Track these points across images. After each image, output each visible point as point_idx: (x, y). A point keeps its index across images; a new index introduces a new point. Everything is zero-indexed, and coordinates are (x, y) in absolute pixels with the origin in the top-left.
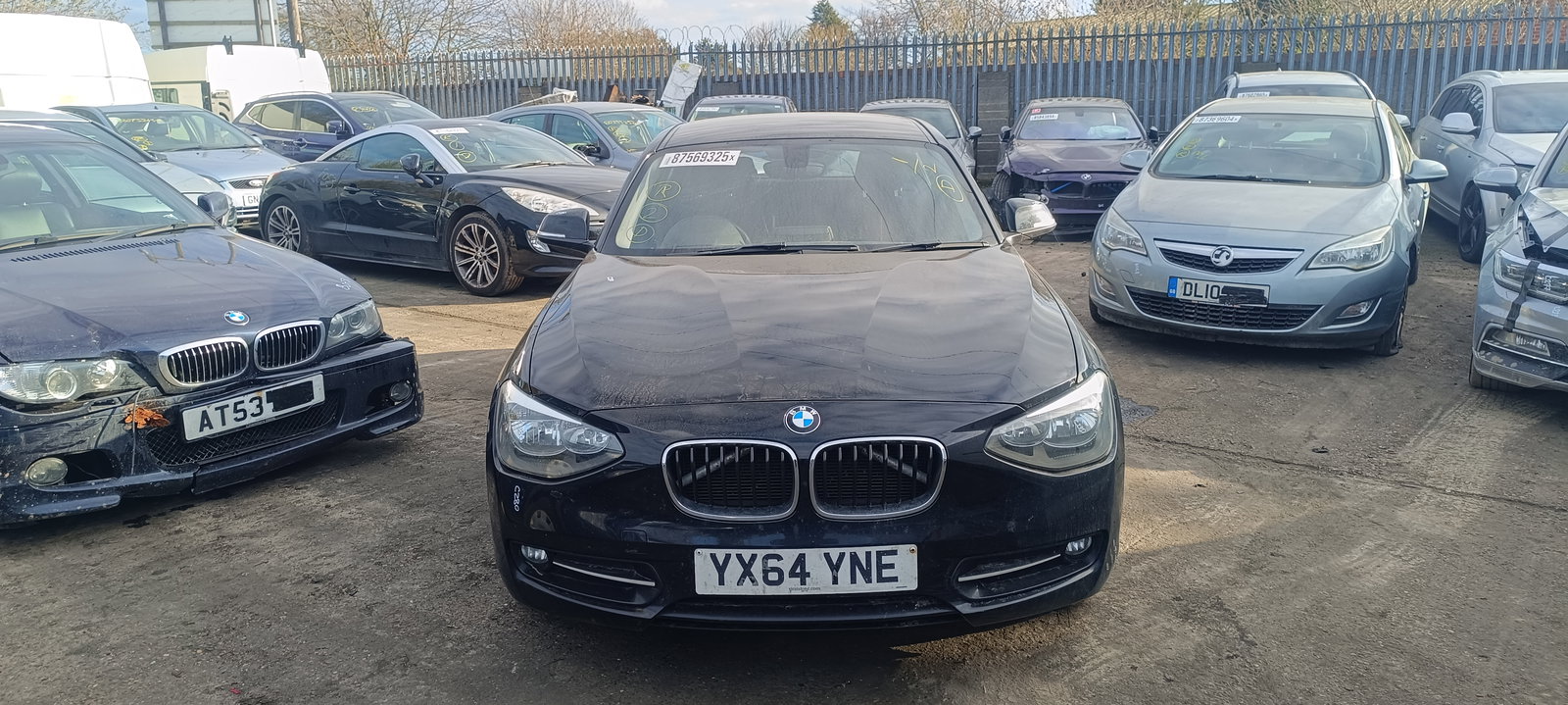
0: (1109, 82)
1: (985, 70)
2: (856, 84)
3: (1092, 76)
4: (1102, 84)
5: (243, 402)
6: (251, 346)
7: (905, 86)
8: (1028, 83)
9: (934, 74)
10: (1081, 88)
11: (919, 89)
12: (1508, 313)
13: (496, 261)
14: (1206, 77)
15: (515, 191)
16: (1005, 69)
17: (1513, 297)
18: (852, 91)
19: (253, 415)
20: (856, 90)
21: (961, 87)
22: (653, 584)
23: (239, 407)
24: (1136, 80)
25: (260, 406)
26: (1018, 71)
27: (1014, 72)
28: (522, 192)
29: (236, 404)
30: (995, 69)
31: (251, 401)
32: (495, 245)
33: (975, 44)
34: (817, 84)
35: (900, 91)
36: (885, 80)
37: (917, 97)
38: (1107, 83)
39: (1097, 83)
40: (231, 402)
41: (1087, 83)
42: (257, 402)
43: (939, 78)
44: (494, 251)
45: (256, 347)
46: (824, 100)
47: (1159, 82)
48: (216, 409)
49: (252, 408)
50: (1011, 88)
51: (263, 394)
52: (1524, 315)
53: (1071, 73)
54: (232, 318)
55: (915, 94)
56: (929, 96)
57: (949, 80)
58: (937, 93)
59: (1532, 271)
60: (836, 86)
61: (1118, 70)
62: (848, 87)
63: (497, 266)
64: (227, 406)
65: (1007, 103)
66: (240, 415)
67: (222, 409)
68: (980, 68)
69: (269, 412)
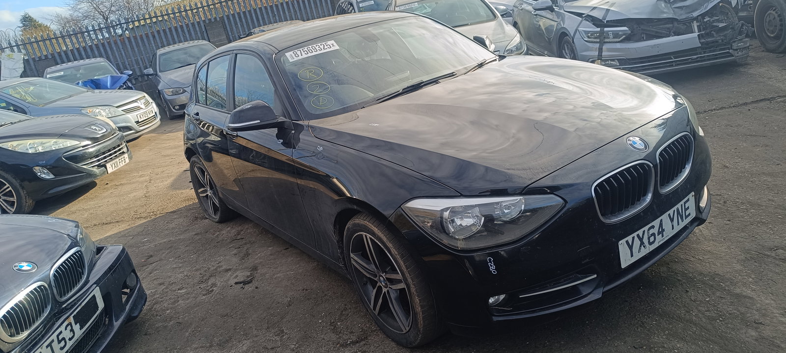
0: (274, 16)
1: (207, 22)
2: (134, 44)
3: (265, 14)
4: (271, 18)
5: (61, 332)
6: (50, 285)
7: (164, 40)
8: (233, 24)
9: (179, 30)
10: (261, 22)
11: (173, 39)
12: (598, 52)
13: (13, 196)
14: (319, 5)
15: (10, 144)
16: (218, 19)
17: (597, 45)
18: (132, 48)
19: (70, 339)
20: (135, 47)
21: (197, 34)
22: (596, 276)
23: (60, 338)
24: (287, 12)
25: (72, 330)
26: (226, 19)
27: (224, 20)
28: (15, 143)
29: (58, 336)
30: (213, 21)
31: (66, 329)
32: (8, 185)
33: (192, 10)
34: (108, 49)
35: (162, 43)
36: (151, 38)
37: (185, 41)
38: (273, 17)
39: (269, 17)
40: (54, 336)
41: (263, 19)
42: (69, 328)
43: (183, 31)
44: (8, 190)
45: (53, 284)
46: (116, 56)
47: (298, 11)
48: (47, 347)
49: (67, 334)
50: (225, 28)
51: (71, 319)
52: (605, 51)
53: (254, 15)
54: (23, 269)
55: (172, 42)
56: (180, 42)
57: (189, 31)
58: (184, 39)
59: (602, 32)
60: (121, 47)
61: (276, 9)
62: (129, 47)
63: (14, 199)
64: (53, 341)
65: (225, 37)
66: (63, 343)
67: (50, 345)
68: (204, 21)
69: (79, 332)
